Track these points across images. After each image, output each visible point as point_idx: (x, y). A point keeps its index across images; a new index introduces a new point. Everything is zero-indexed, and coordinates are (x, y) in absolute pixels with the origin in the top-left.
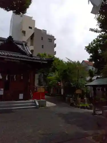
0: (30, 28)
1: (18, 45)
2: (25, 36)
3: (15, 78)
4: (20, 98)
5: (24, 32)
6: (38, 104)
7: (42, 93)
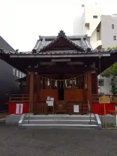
0: (95, 17)
1: (73, 42)
2: (89, 29)
3: (66, 83)
4: (75, 111)
5: (87, 25)
6: (99, 122)
7: (107, 104)
